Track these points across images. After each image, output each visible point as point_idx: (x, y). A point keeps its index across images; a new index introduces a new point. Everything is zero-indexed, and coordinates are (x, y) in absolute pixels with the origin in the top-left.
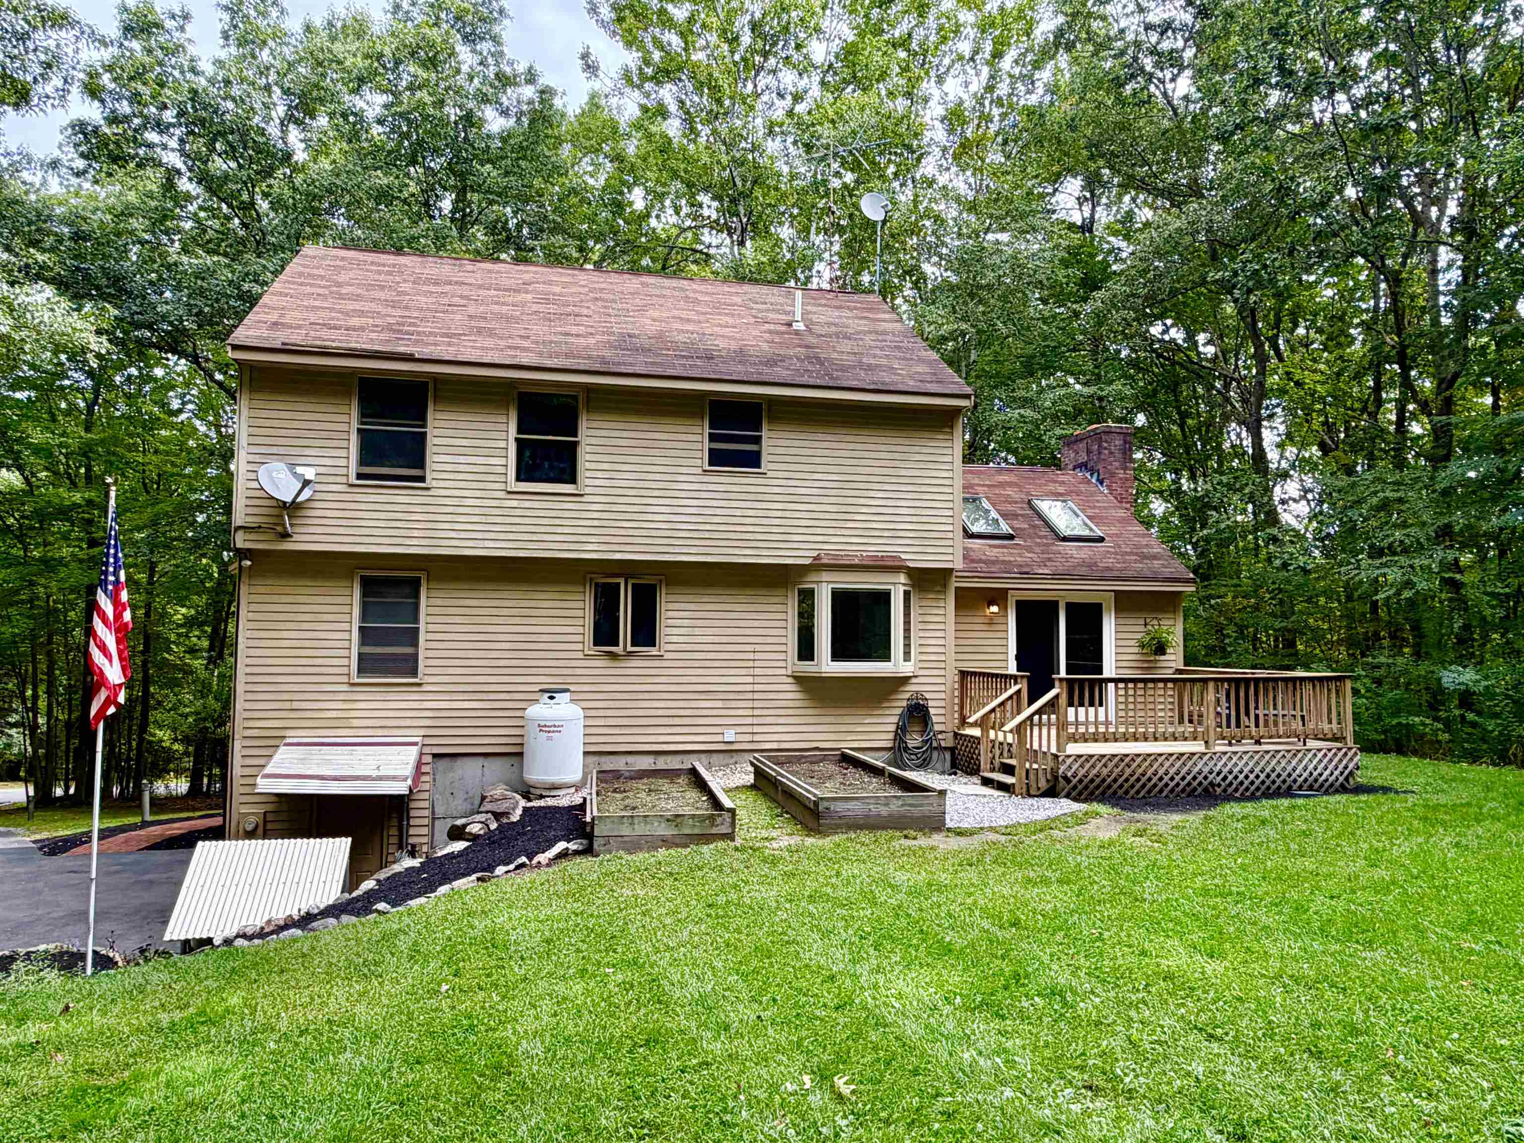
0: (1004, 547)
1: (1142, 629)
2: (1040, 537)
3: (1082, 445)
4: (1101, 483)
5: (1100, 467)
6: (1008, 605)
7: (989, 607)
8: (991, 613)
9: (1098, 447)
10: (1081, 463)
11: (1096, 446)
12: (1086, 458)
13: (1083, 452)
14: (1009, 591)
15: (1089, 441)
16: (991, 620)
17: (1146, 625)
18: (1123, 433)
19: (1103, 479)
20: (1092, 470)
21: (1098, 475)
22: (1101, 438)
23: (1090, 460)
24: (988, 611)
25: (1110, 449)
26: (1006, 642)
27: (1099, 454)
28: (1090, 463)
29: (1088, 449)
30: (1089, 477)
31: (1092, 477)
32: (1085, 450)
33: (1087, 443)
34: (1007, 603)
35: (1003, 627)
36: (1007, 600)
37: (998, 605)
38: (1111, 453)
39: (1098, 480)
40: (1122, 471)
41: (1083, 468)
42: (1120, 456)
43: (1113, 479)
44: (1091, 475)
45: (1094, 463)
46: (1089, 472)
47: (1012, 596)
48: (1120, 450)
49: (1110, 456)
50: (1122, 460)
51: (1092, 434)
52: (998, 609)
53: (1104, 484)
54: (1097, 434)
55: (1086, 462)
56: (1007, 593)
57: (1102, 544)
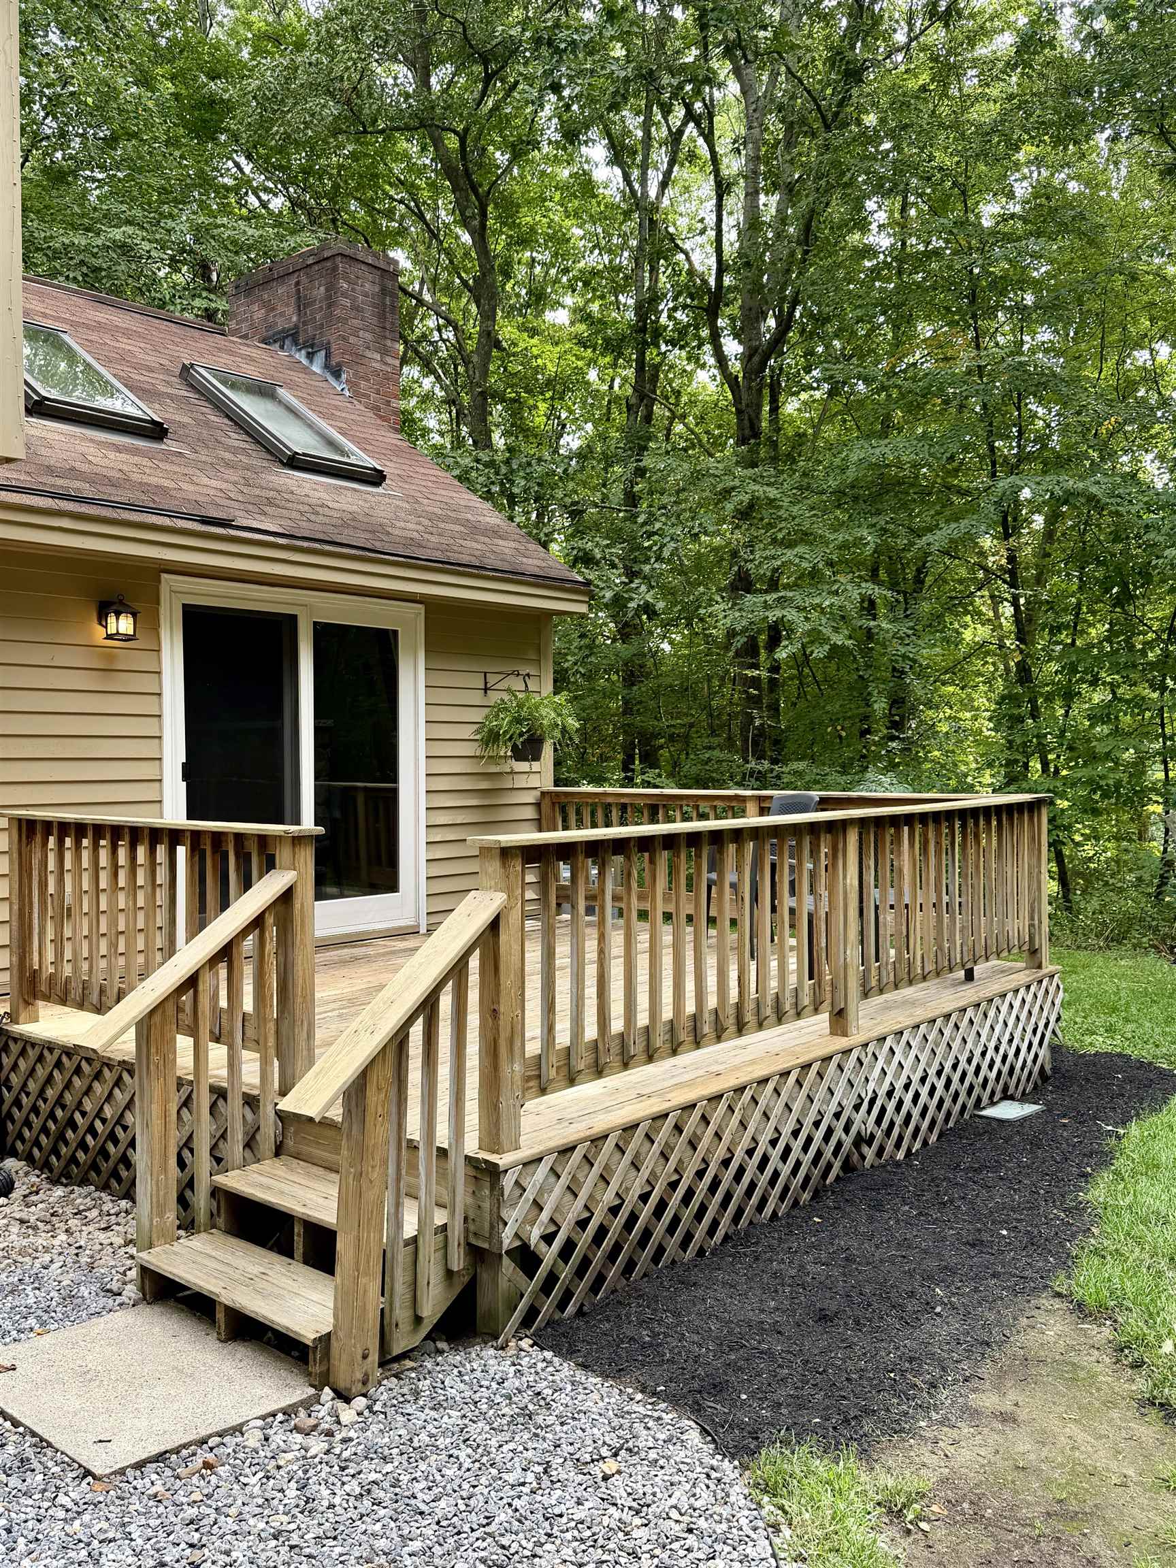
0: (135, 451)
1: (476, 698)
2: (228, 449)
3: (283, 290)
4: (337, 374)
5: (331, 336)
6: (162, 617)
7: (102, 619)
8: (109, 637)
9: (327, 290)
10: (283, 331)
11: (322, 288)
12: (295, 319)
13: (287, 305)
14: (164, 576)
15: (304, 279)
16: (111, 658)
17: (486, 690)
18: (379, 268)
19: (339, 365)
20: (312, 346)
21: (328, 356)
22: (335, 269)
23: (305, 323)
24: (100, 632)
25: (354, 299)
26: (157, 729)
27: (329, 306)
28: (306, 331)
29: (299, 298)
30: (305, 361)
31: (311, 361)
32: (293, 300)
33: (298, 284)
34: (158, 610)
35: (146, 684)
36: (158, 603)
37: (134, 615)
38: (356, 308)
39: (327, 366)
40: (378, 357)
41: (287, 342)
42: (375, 321)
43: (361, 369)
44: (310, 356)
45: (315, 328)
46: (303, 352)
47: (171, 591)
48: (374, 305)
49: (353, 314)
50: (377, 330)
51: (310, 261)
52: (132, 626)
53: (344, 376)
54: (327, 258)
55: (296, 327)
56: (160, 582)
57: (380, 490)
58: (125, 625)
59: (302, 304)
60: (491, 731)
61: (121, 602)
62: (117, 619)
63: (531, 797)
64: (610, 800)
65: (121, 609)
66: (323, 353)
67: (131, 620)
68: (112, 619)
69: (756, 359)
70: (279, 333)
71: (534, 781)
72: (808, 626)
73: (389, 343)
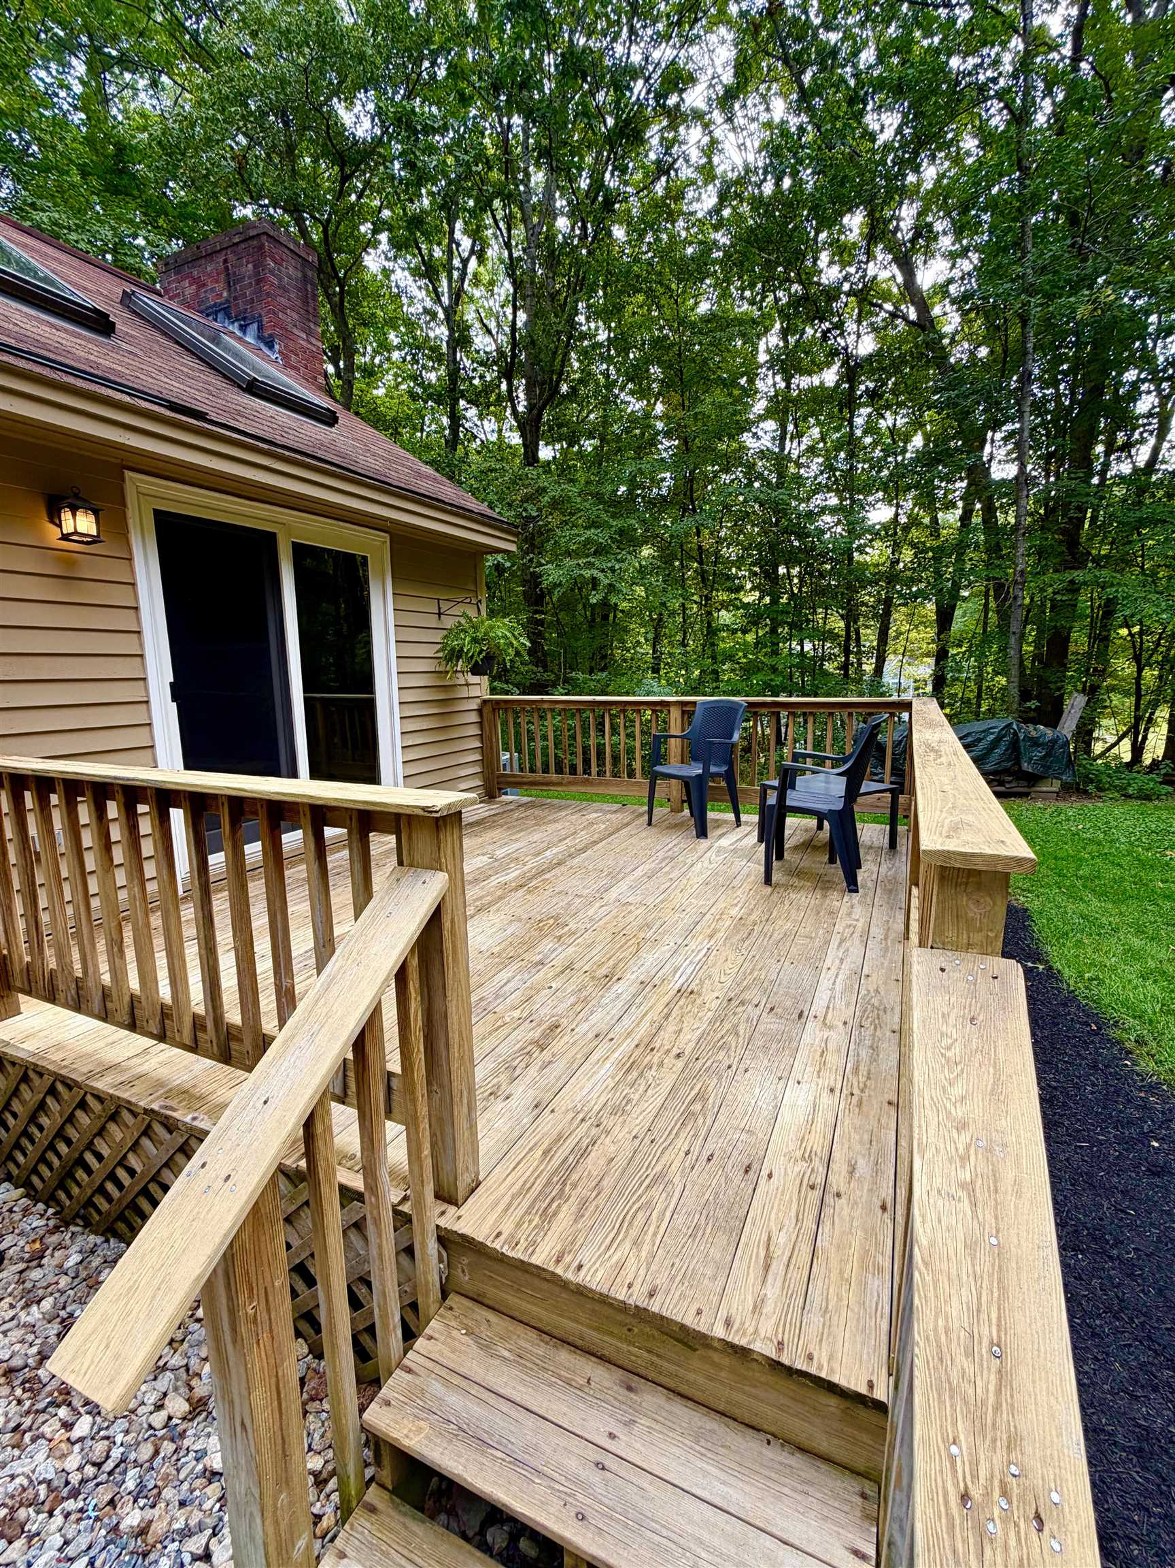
0: (78, 336)
1: (432, 621)
3: (211, 267)
4: (270, 345)
5: (261, 310)
6: (130, 522)
7: (54, 517)
8: (65, 537)
9: (255, 267)
10: (215, 305)
11: (250, 266)
12: (225, 294)
13: (217, 281)
14: (128, 474)
15: (231, 257)
16: (72, 564)
17: (439, 614)
18: (300, 256)
19: (271, 336)
20: (244, 319)
21: (260, 328)
22: (261, 247)
23: (235, 298)
24: (53, 533)
25: (280, 279)
26: (138, 647)
27: (258, 282)
28: (237, 305)
29: (228, 275)
30: (239, 333)
31: (245, 333)
32: (222, 277)
33: (225, 261)
34: (124, 513)
35: (119, 596)
36: (124, 504)
37: (96, 512)
38: (281, 287)
39: (260, 338)
40: (304, 336)
41: (219, 316)
42: (299, 303)
43: (290, 344)
44: (243, 328)
45: (245, 303)
46: (236, 324)
47: (138, 493)
48: (299, 290)
49: (280, 292)
50: (302, 312)
51: (236, 240)
52: (94, 526)
53: (277, 347)
54: (252, 238)
55: (227, 301)
56: (123, 480)
57: (333, 430)
58: (85, 523)
59: (231, 281)
60: (453, 649)
61: (76, 496)
62: (74, 515)
63: (474, 705)
64: (546, 706)
65: (78, 503)
66: (255, 326)
67: (92, 518)
68: (66, 516)
69: (535, 412)
70: (211, 307)
71: (475, 692)
72: (607, 581)
73: (312, 326)
